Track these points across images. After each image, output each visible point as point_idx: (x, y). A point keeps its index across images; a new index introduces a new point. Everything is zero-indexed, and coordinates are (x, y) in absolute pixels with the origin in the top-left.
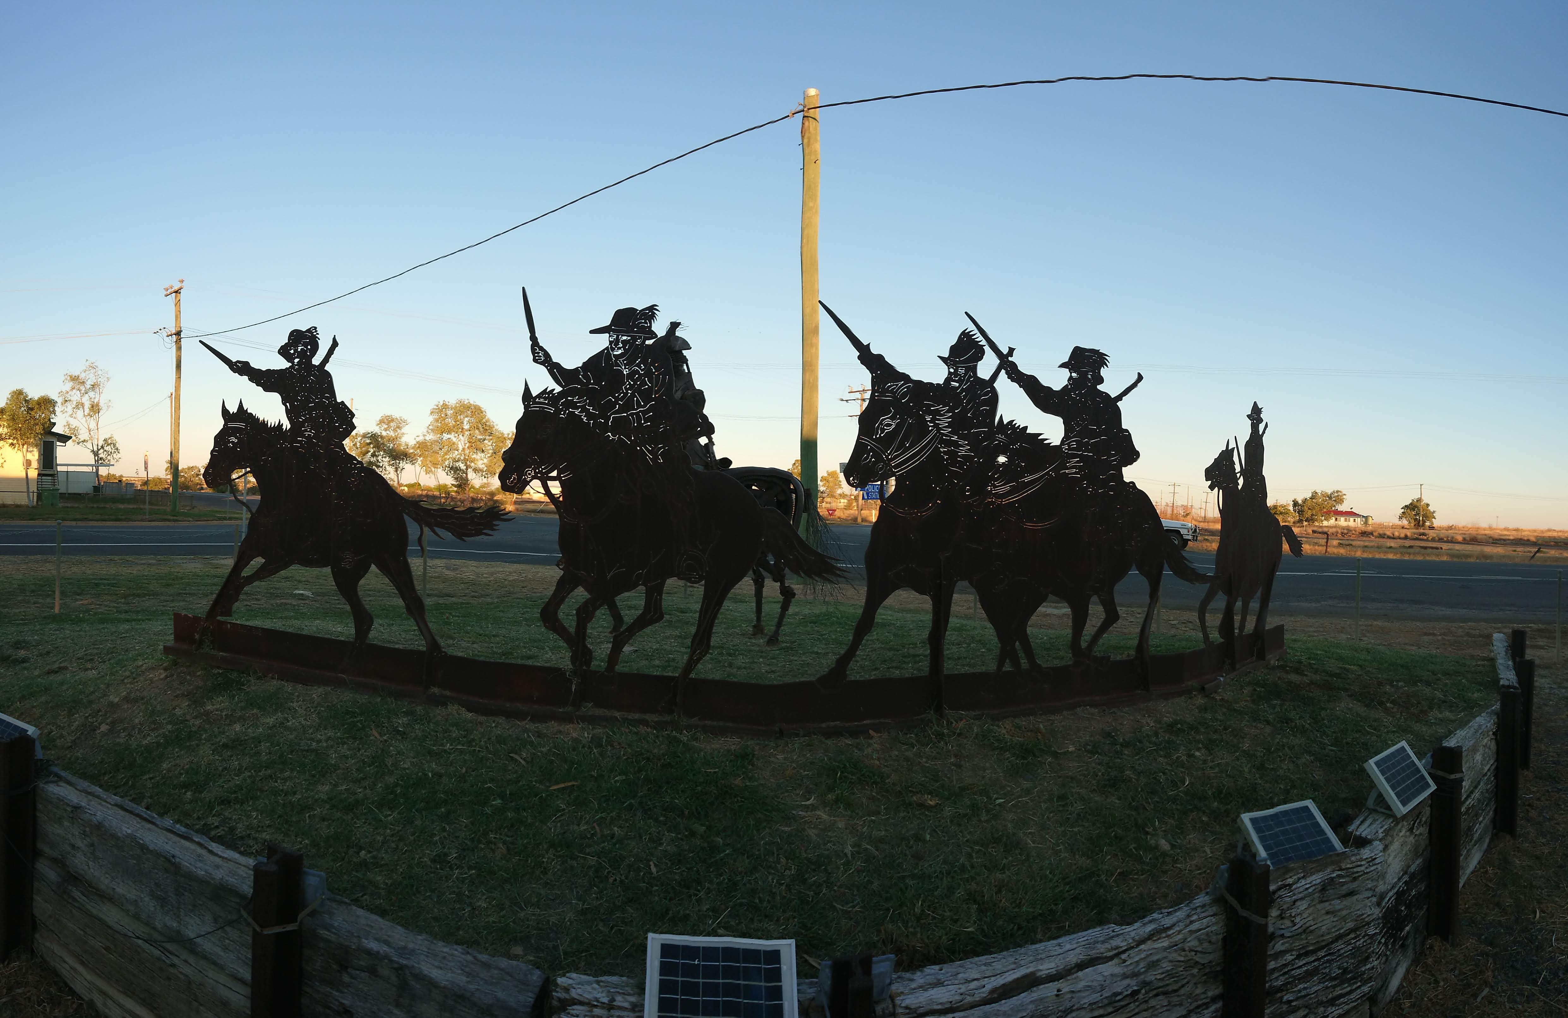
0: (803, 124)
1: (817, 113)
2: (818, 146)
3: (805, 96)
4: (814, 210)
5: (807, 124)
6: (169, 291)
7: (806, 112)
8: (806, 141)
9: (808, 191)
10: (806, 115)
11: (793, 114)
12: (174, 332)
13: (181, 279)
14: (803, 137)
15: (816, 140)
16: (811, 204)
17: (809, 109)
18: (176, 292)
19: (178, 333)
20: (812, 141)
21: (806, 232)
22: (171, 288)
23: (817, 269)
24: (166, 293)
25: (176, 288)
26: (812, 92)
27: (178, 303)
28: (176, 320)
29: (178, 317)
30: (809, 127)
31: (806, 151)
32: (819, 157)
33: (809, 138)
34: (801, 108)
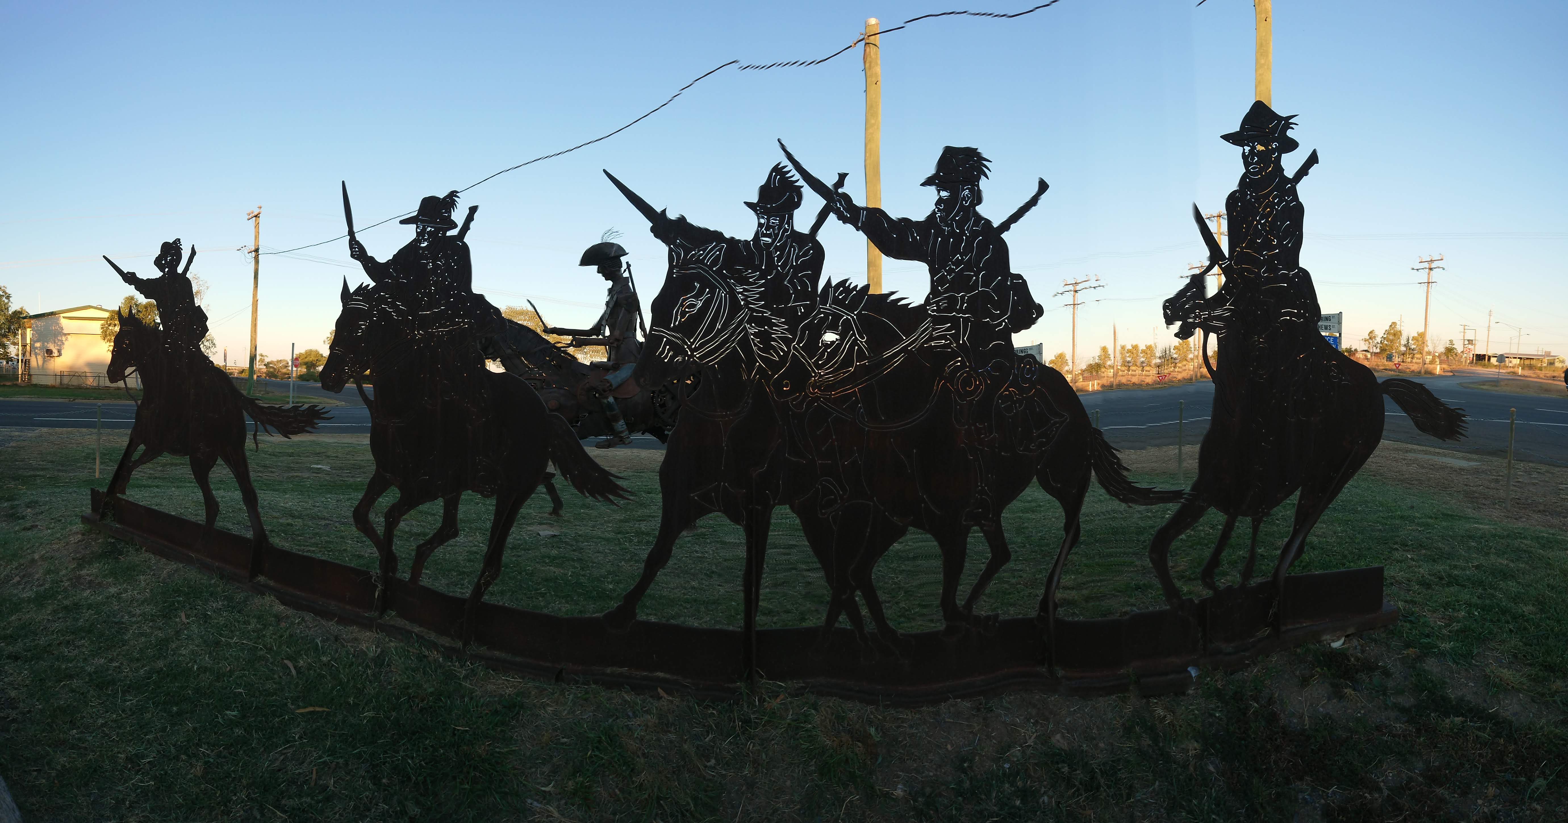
0: (865, 50)
1: (877, 39)
2: (878, 70)
3: (867, 26)
4: (876, 127)
5: (868, 50)
6: (251, 215)
7: (867, 40)
8: (867, 65)
9: (871, 110)
10: (867, 41)
11: (855, 44)
12: (253, 249)
13: (259, 205)
14: (865, 62)
15: (877, 64)
16: (873, 121)
17: (869, 36)
18: (256, 216)
19: (257, 250)
20: (873, 65)
21: (868, 147)
22: (253, 213)
23: (879, 180)
24: (248, 217)
25: (256, 213)
26: (873, 21)
27: (257, 226)
28: (255, 240)
29: (257, 237)
30: (870, 52)
31: (868, 75)
32: (880, 79)
33: (870, 63)
34: (862, 37)
